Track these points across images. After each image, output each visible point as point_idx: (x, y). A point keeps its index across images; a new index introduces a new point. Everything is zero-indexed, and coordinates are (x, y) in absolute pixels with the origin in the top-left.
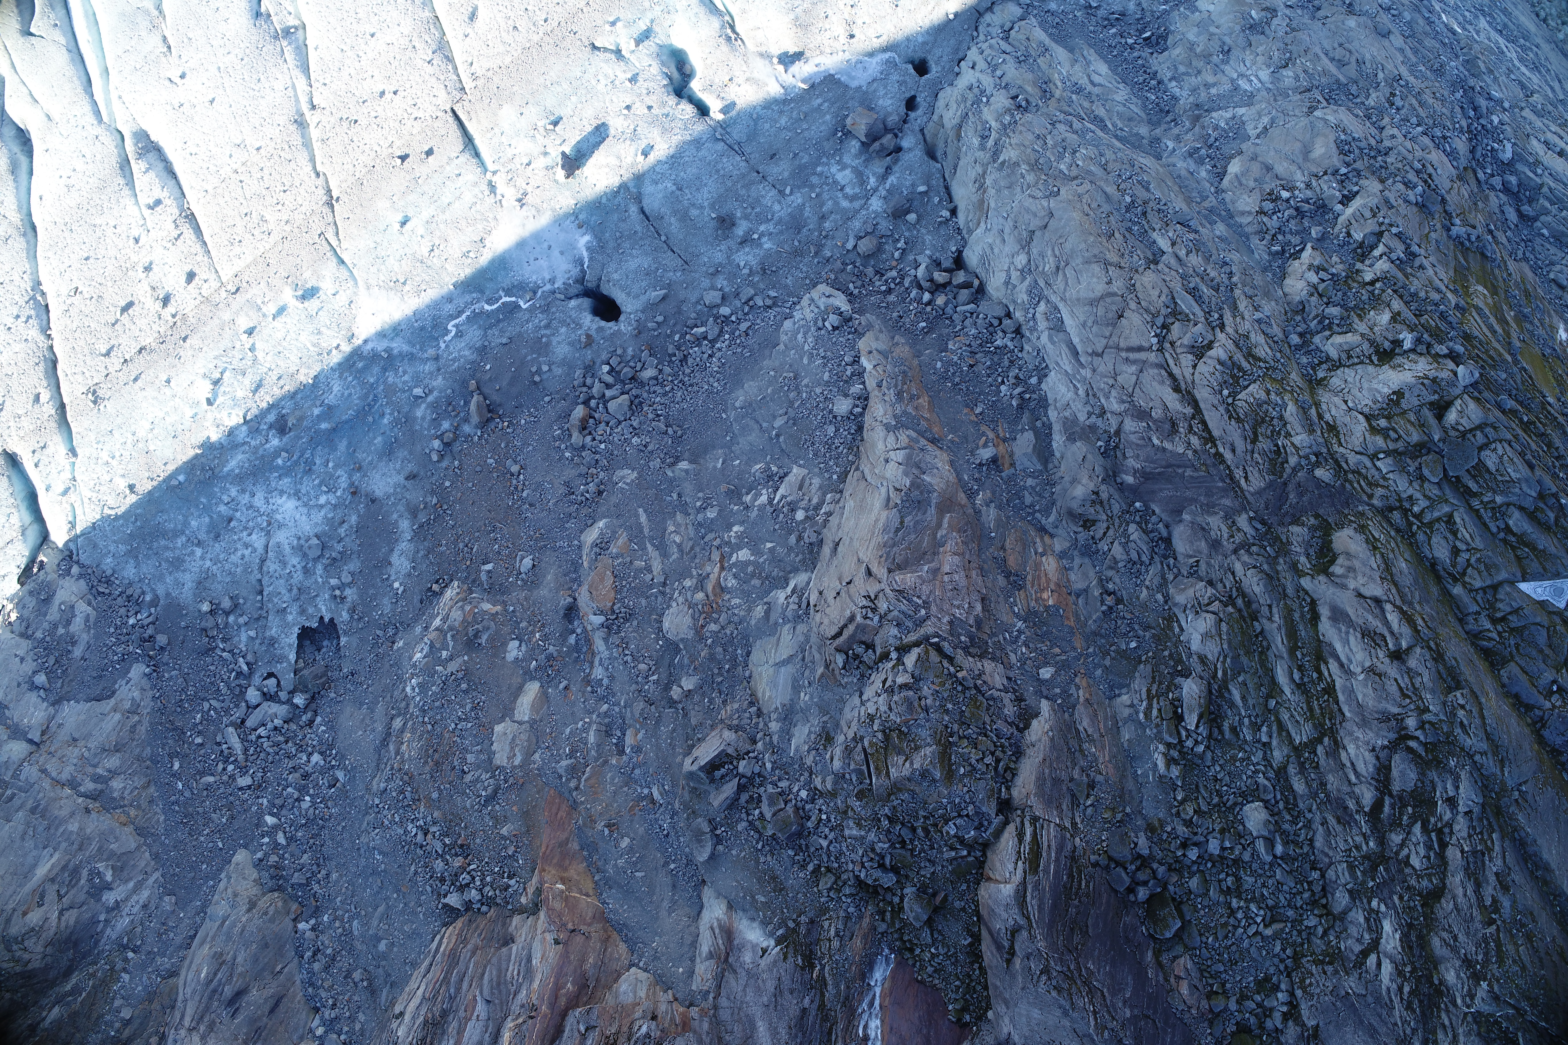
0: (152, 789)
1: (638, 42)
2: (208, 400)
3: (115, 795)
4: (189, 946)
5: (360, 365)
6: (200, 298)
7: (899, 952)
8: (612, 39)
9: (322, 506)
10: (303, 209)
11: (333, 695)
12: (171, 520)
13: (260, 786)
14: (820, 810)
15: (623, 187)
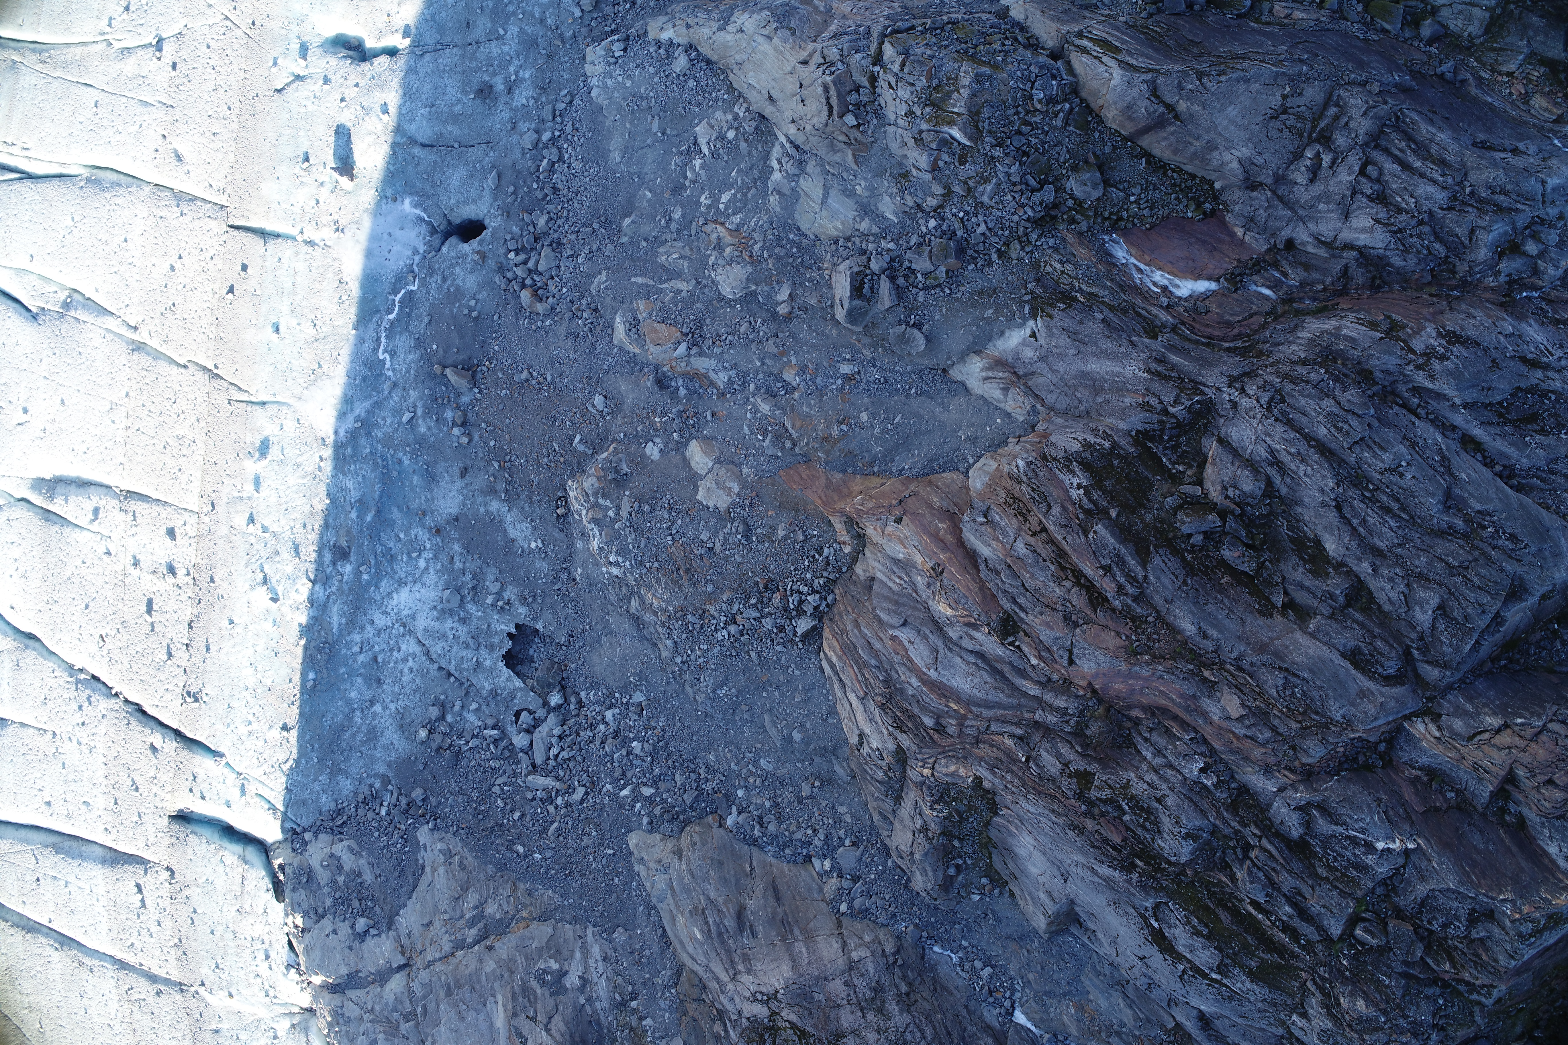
0: (521, 886)
1: (304, 57)
2: (272, 599)
3: (498, 916)
4: (669, 943)
5: (349, 450)
6: (193, 541)
7: (1114, 227)
8: (285, 74)
9: (426, 568)
10: (200, 400)
11: (573, 666)
12: (335, 713)
13: (593, 782)
14: (954, 215)
15: (394, 146)
